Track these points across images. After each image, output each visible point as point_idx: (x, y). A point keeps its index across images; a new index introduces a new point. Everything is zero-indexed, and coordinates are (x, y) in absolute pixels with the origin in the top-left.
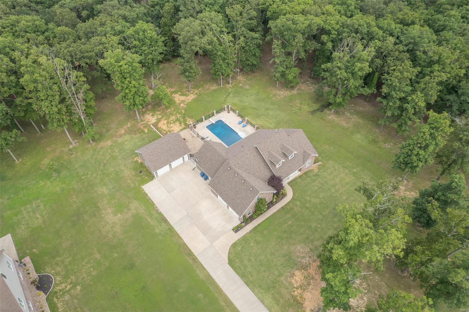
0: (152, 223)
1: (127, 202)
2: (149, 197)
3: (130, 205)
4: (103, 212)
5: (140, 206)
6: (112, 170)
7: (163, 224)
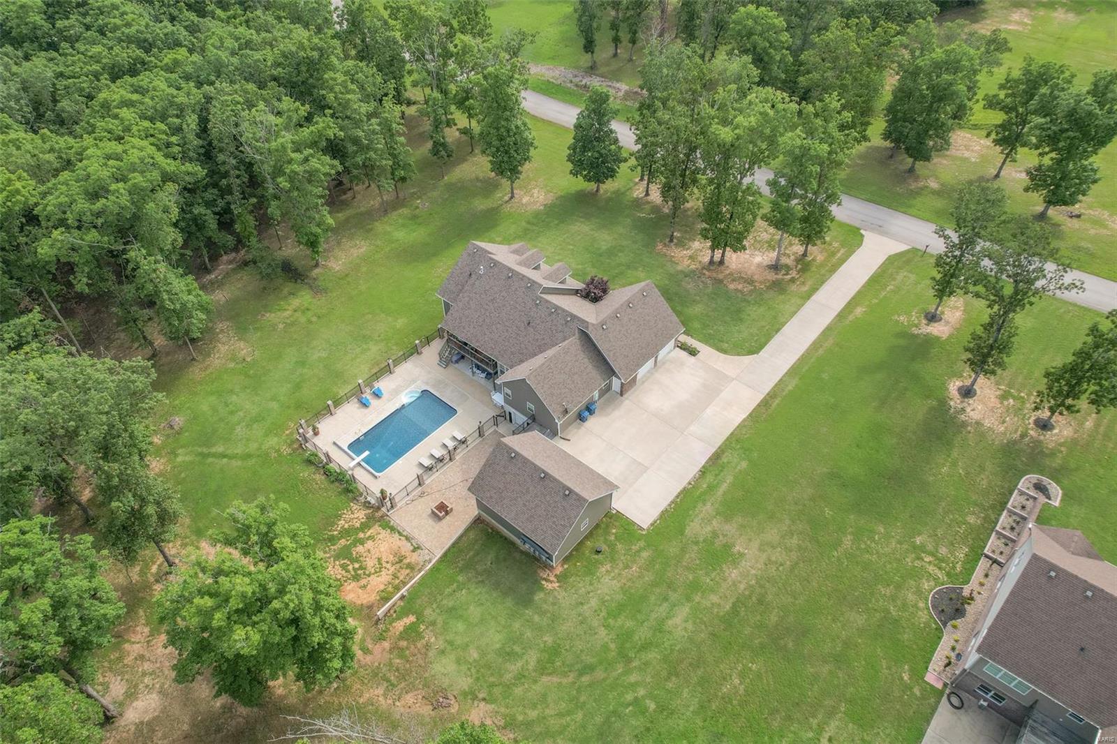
0: (729, 479)
1: (696, 548)
2: (670, 505)
3: (701, 539)
4: (742, 586)
5: (697, 515)
6: (603, 632)
7: (725, 460)
